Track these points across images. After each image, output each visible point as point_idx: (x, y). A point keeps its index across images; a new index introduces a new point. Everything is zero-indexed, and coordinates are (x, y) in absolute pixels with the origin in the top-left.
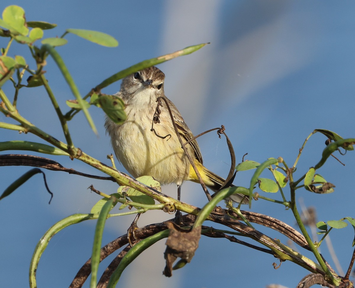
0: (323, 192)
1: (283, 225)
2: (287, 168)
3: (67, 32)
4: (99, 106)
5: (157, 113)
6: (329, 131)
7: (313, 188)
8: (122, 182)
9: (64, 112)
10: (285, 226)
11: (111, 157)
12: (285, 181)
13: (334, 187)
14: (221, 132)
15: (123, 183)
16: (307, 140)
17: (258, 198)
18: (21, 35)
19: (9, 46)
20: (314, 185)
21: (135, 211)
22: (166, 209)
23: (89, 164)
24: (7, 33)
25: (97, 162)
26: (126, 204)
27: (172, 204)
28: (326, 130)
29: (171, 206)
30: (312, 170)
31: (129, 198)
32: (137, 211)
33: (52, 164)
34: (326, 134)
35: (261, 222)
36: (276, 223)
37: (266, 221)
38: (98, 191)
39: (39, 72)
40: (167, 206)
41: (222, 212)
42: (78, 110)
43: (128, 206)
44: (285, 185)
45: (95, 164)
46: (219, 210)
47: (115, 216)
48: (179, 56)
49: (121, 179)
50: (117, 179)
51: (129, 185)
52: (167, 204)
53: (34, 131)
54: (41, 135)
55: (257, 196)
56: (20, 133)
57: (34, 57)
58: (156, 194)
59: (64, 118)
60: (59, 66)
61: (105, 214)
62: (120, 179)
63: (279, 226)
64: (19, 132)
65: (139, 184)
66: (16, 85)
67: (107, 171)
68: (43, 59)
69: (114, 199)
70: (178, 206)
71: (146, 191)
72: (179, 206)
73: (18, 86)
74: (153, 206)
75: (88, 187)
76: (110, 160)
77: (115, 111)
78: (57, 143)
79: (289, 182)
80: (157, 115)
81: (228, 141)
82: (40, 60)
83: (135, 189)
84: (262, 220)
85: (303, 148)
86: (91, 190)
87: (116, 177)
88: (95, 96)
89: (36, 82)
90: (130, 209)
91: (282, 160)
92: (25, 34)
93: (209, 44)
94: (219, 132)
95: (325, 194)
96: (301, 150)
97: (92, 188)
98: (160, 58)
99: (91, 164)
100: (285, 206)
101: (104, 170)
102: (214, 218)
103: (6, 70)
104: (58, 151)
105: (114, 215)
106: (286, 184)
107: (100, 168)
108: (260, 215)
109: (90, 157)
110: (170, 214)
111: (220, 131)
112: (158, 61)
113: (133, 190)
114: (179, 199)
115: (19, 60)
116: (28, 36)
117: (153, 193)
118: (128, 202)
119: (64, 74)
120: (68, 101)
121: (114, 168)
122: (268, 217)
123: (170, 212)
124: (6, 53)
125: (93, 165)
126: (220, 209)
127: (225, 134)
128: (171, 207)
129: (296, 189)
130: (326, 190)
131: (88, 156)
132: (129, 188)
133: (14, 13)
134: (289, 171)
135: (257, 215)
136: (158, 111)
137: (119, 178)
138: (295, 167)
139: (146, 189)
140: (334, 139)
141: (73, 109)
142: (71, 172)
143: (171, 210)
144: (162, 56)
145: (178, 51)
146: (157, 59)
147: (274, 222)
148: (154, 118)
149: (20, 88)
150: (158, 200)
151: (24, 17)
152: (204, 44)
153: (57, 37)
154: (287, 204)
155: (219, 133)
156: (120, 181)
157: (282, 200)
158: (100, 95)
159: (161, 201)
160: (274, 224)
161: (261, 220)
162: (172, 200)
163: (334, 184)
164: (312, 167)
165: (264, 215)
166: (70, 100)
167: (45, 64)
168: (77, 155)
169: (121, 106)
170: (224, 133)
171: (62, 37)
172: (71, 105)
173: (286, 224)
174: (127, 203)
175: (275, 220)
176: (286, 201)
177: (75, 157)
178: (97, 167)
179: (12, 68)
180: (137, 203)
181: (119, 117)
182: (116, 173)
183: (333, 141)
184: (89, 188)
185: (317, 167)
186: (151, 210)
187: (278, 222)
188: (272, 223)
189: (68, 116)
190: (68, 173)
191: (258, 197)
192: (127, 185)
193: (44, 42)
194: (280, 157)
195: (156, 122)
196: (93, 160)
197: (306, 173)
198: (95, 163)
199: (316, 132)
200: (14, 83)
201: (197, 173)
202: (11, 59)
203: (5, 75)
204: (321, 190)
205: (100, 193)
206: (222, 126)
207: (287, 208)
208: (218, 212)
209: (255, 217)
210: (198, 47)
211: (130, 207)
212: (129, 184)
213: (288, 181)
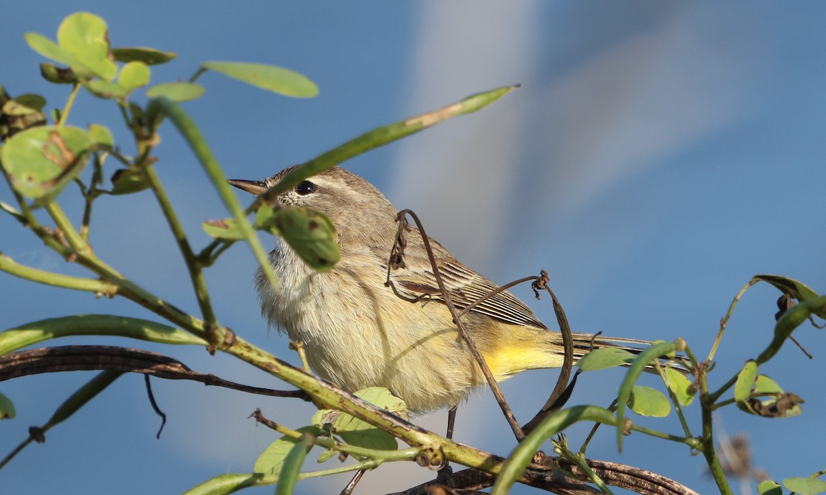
0: (780, 415)
1: (679, 489)
2: (695, 363)
3: (203, 70)
4: (275, 231)
5: (398, 245)
6: (788, 278)
7: (756, 406)
8: (324, 401)
9: (197, 248)
10: (685, 491)
11: (299, 345)
12: (691, 391)
13: (802, 402)
14: (540, 286)
15: (327, 404)
16: (737, 300)
17: (631, 431)
18: (100, 78)
19: (69, 105)
20: (758, 398)
21: (354, 464)
22: (422, 458)
23: (251, 362)
24: (67, 76)
25: (269, 357)
26: (335, 450)
27: (436, 447)
28: (781, 275)
29: (435, 452)
30: (752, 365)
31: (339, 437)
32: (359, 465)
33: (167, 364)
34: (780, 285)
35: (632, 485)
36: (664, 486)
37: (643, 482)
38: (273, 423)
39: (142, 161)
40: (425, 453)
41: (547, 463)
42: (228, 243)
43: (338, 453)
44: (691, 401)
45: (265, 363)
46: (539, 459)
47: (310, 477)
48: (454, 116)
49: (322, 394)
50: (315, 394)
51: (341, 408)
52: (425, 447)
53: (128, 291)
54: (145, 301)
55: (628, 425)
56: (98, 297)
57: (131, 126)
58: (400, 427)
59: (197, 261)
60: (192, 143)
61: (293, 474)
62: (319, 395)
63: (671, 492)
64: (96, 295)
65: (363, 405)
66: (86, 191)
67: (290, 378)
68: (151, 130)
69: (309, 439)
70: (450, 453)
71: (378, 419)
72: (453, 452)
73: (92, 194)
74: (393, 454)
75: (251, 413)
76: (296, 352)
77: (314, 241)
78: (180, 317)
79: (698, 394)
80: (397, 251)
81: (556, 305)
82: (145, 131)
83: (352, 417)
84: (634, 480)
85: (728, 317)
86: (258, 420)
87: (310, 391)
88: (266, 212)
89: (134, 182)
90: (343, 461)
91: (684, 344)
92: (110, 76)
93: (517, 89)
94: (536, 285)
95: (782, 418)
96: (724, 323)
97: (258, 415)
98: (411, 123)
99: (256, 363)
100: (689, 448)
101: (283, 374)
102: (529, 477)
103: (69, 157)
104: (181, 335)
105: (308, 475)
106: (693, 398)
107: (275, 370)
108: (628, 468)
109: (253, 347)
110: (431, 469)
111: (538, 283)
112: (405, 129)
113: (347, 417)
114: (449, 435)
115: (98, 134)
116: (115, 81)
117: (393, 423)
118: (338, 445)
119: (203, 162)
120: (207, 222)
121: (305, 371)
122: (646, 473)
123: (433, 465)
124: (63, 120)
125: (260, 365)
126: (543, 458)
127: (549, 290)
128: (435, 456)
129: (714, 409)
130: (784, 411)
131: (249, 344)
132: (340, 415)
133: (83, 30)
134: (699, 369)
135: (621, 468)
136: (400, 241)
137: (317, 391)
138: (711, 359)
139: (378, 416)
140: (797, 296)
141: (219, 240)
142: (209, 380)
143: (434, 460)
144: (414, 117)
145: (450, 105)
146: (403, 124)
147: (659, 484)
148: (392, 257)
149: (95, 196)
150: (405, 439)
151: (107, 39)
152: (508, 88)
153: (180, 81)
154: (695, 442)
155: (536, 289)
156: (320, 399)
157: (682, 434)
158: (277, 209)
159: (412, 442)
160: (660, 488)
161: (631, 481)
162: (436, 439)
163: (802, 397)
164: (751, 360)
165: (636, 469)
166: (211, 221)
167: (156, 141)
168: (225, 344)
169: (327, 232)
170: (547, 287)
171: (192, 80)
172: (214, 232)
173: (686, 488)
174: (337, 447)
175: (663, 479)
176: (691, 437)
177: (219, 349)
178: (269, 368)
179: (84, 152)
180: (359, 448)
181: (322, 256)
182: (312, 381)
183: (795, 301)
184: (252, 415)
185: (762, 359)
186: (389, 461)
187: (668, 484)
188: (656, 486)
189: (206, 258)
190: (203, 384)
191: (631, 428)
192: (335, 408)
193: (153, 93)
194: (679, 339)
195: (396, 265)
196: (260, 355)
197: (739, 373)
198: (264, 359)
199: (757, 281)
200: (82, 187)
201: (488, 376)
202: (81, 131)
203: (68, 169)
204: (773, 410)
205: (276, 426)
206: (542, 271)
207: (694, 451)
208: (537, 463)
209: (617, 473)
210: (493, 95)
211: (343, 457)
212: (340, 406)
213: (696, 390)
